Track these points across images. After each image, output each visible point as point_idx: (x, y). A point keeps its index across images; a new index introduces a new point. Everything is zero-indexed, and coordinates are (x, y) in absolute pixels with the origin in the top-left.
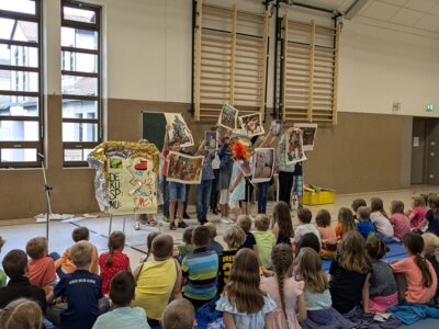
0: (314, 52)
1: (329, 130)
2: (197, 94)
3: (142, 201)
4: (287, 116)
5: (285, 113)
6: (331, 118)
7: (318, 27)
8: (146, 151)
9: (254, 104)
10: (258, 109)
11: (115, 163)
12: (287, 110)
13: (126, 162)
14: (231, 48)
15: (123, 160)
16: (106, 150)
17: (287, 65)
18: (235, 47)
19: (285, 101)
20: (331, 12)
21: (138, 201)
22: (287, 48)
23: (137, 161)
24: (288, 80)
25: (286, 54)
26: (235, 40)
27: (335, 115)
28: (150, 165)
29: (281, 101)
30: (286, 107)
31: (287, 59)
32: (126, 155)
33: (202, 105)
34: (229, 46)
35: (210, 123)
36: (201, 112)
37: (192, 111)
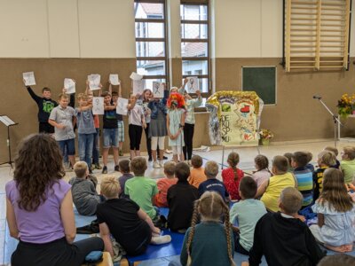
2: (288, 49)
3: (246, 137)
8: (249, 97)
9: (338, 55)
10: (342, 59)
11: (225, 107)
13: (233, 106)
14: (317, 9)
15: (231, 105)
16: (219, 98)
18: (321, 7)
21: (243, 136)
23: (242, 105)
28: (252, 108)
32: (233, 101)
33: (292, 58)
34: (315, 6)
35: (299, 73)
36: (291, 64)
37: (283, 64)
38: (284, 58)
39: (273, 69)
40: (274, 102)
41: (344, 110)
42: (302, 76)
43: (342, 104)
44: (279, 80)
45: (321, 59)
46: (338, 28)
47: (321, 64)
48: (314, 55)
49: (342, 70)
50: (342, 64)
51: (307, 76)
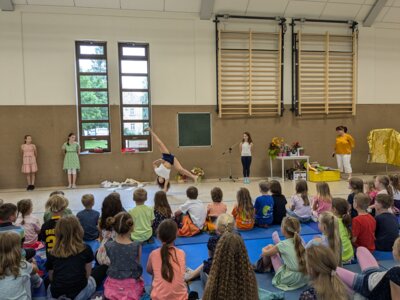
0: (328, 56)
1: (350, 120)
2: (220, 98)
4: (302, 110)
5: (300, 108)
6: (351, 109)
7: (330, 36)
9: (272, 102)
10: (277, 106)
12: (302, 105)
17: (300, 70)
18: (251, 60)
19: (300, 98)
20: (346, 22)
22: (300, 56)
24: (303, 81)
25: (300, 61)
26: (251, 55)
27: (354, 107)
29: (297, 99)
30: (301, 103)
31: (300, 65)
33: (223, 106)
34: (247, 60)
35: (233, 119)
36: (223, 111)
37: (218, 111)
38: (218, 106)
39: (209, 115)
40: (210, 144)
41: (273, 152)
42: (237, 121)
43: (272, 147)
44: (214, 125)
45: (253, 106)
46: (273, 79)
47: (253, 111)
48: (247, 103)
49: (276, 116)
50: (277, 111)
51: (242, 121)
